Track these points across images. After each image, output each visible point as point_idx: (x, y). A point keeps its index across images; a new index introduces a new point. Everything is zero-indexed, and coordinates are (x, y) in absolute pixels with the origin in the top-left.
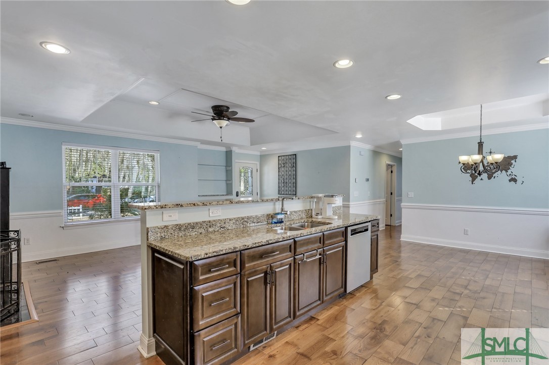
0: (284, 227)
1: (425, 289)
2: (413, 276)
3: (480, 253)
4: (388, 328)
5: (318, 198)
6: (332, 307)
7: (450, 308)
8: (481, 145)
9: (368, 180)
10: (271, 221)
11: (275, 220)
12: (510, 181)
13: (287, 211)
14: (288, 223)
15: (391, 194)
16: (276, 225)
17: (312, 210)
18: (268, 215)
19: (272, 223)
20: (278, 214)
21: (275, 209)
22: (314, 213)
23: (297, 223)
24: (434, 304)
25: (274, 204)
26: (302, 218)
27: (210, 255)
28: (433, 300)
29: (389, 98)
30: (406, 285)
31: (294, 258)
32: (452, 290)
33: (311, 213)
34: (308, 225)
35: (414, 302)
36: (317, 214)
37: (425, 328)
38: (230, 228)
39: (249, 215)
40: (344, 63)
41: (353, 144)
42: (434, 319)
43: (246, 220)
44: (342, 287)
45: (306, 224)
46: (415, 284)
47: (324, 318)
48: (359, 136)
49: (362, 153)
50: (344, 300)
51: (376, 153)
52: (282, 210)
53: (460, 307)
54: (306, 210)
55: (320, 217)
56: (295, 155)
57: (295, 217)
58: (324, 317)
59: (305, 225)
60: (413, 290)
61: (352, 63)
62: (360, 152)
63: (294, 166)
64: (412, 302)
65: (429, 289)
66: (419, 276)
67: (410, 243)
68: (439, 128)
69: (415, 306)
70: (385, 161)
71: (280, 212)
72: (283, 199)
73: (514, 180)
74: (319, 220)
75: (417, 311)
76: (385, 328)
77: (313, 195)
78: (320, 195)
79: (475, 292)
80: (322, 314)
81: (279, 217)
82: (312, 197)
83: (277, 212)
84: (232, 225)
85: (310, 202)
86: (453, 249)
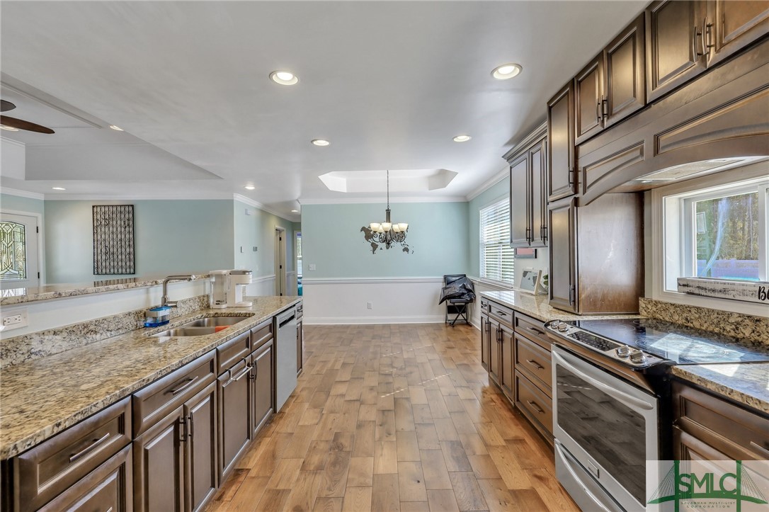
0: (172, 331)
1: (358, 378)
2: (338, 366)
3: (384, 326)
4: (345, 441)
5: (219, 276)
6: (260, 442)
7: (389, 393)
8: (388, 212)
9: (255, 249)
10: (142, 324)
11: (150, 321)
12: (404, 250)
13: (176, 302)
14: (177, 323)
15: (281, 267)
16: (156, 329)
17: (208, 296)
18: (136, 313)
19: (145, 327)
20: (157, 309)
21: (148, 300)
22: (211, 301)
23: (191, 321)
24: (374, 394)
25: (148, 292)
26: (194, 311)
27: (67, 424)
28: (372, 389)
29: (315, 143)
30: (337, 380)
31: (218, 381)
32: (382, 373)
33: (208, 301)
34: (209, 322)
35: (355, 399)
36: (218, 303)
37: (381, 425)
38: (54, 351)
39: (99, 316)
40: (285, 78)
41: (238, 198)
42: (383, 411)
43: (92, 327)
44: (271, 407)
45: (206, 319)
46: (346, 376)
47: (256, 464)
48: (250, 187)
49: (249, 212)
50: (273, 425)
51: (265, 213)
52: (164, 299)
53: (398, 389)
54: (199, 297)
55: (224, 306)
56: (132, 206)
57: (182, 310)
58: (255, 462)
59: (204, 321)
60: (347, 384)
61: (296, 81)
62: (246, 210)
63: (131, 224)
64: (352, 399)
65: (361, 378)
66: (344, 364)
67: (315, 327)
68: (344, 190)
69: (358, 403)
70: (274, 224)
71: (159, 303)
72: (166, 283)
73: (406, 250)
74: (224, 311)
75: (363, 409)
76: (341, 444)
77: (210, 272)
78: (224, 272)
79: (401, 369)
80: (250, 458)
81: (161, 313)
82: (209, 276)
83: (153, 305)
84: (60, 343)
85: (204, 283)
86: (359, 327)
